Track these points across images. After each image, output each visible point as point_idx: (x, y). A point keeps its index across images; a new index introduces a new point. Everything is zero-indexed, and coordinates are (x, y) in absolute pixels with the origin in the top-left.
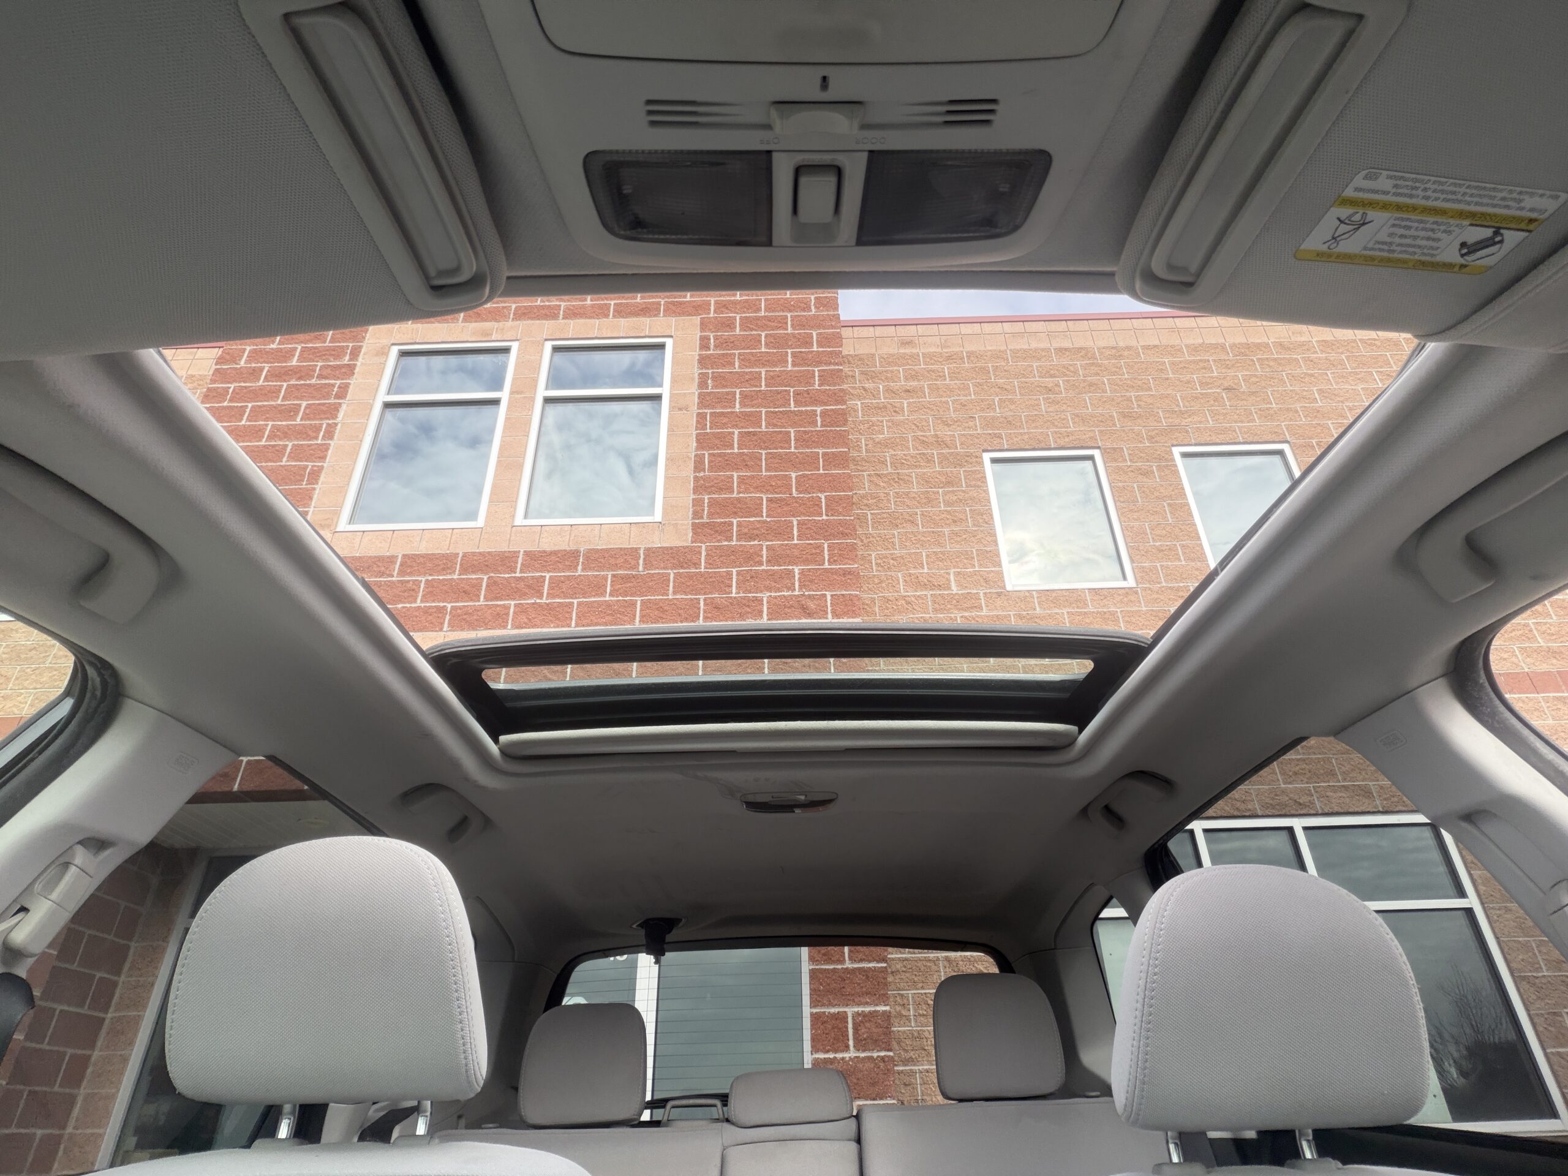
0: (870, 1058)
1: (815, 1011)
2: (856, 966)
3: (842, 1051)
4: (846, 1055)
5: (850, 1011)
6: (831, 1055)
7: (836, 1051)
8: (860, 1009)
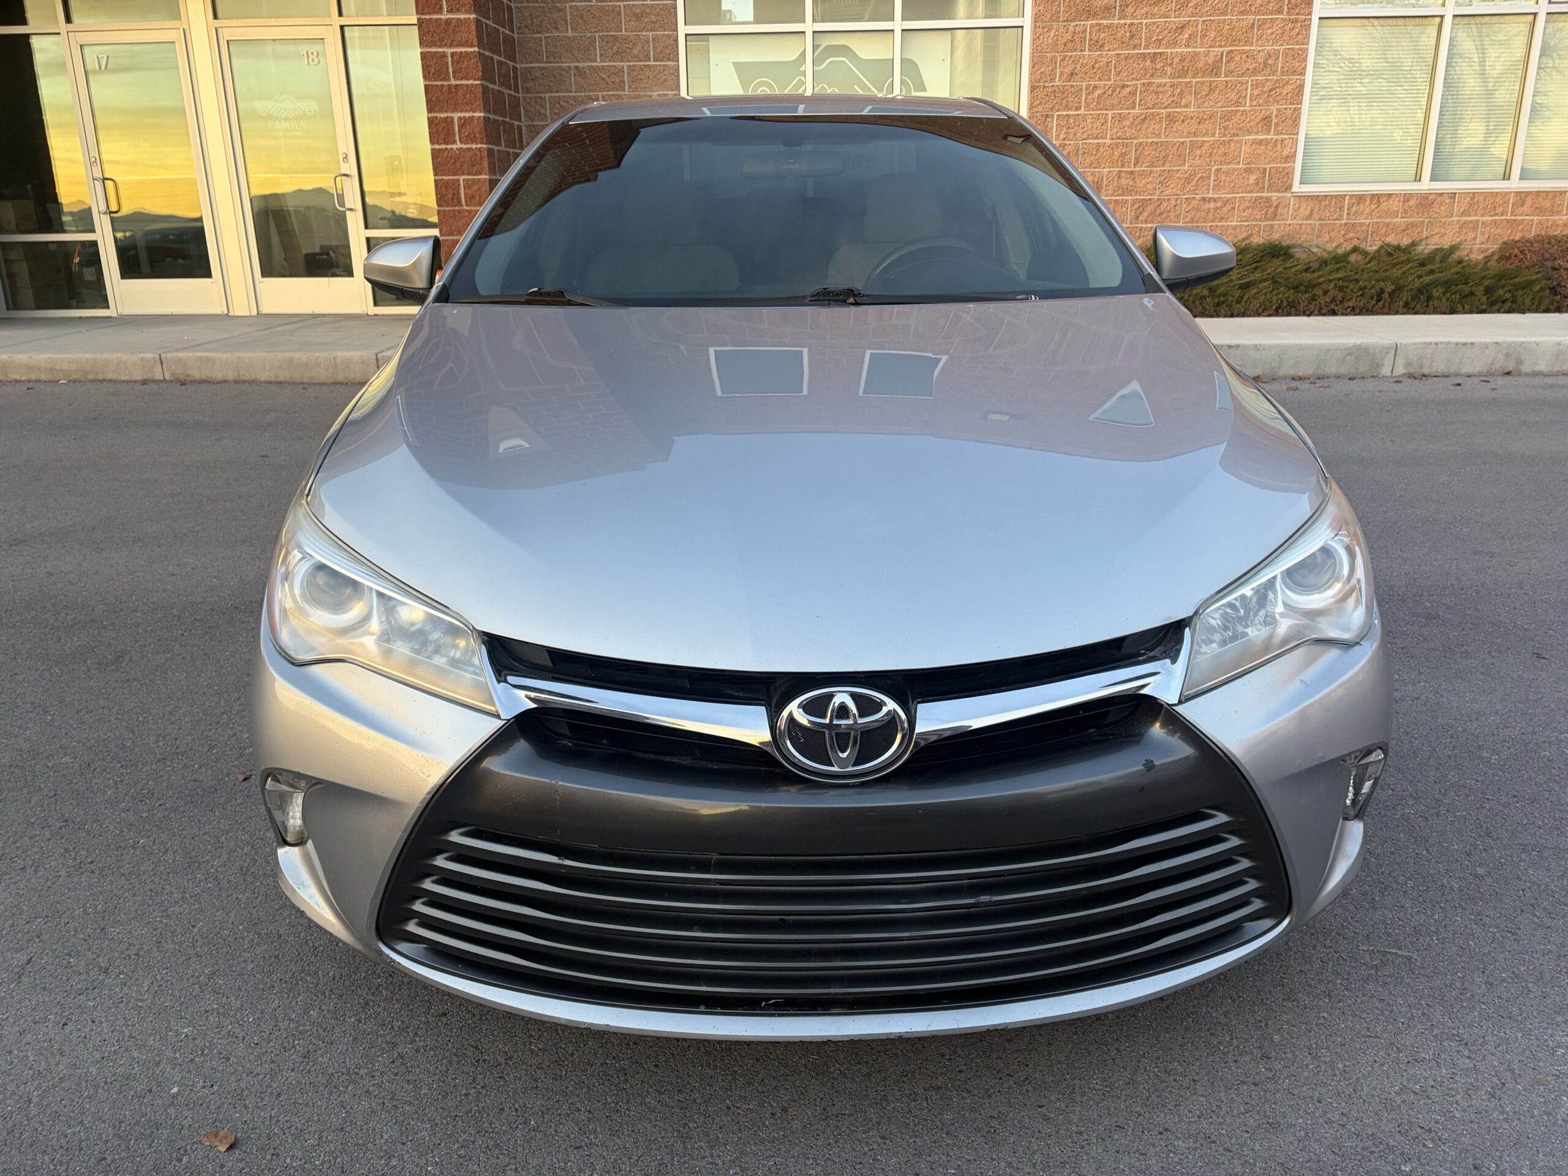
0: (470, 149)
1: (430, 115)
2: (458, 82)
3: (451, 144)
4: (454, 147)
5: (456, 116)
6: (444, 146)
7: (447, 144)
8: (462, 115)
